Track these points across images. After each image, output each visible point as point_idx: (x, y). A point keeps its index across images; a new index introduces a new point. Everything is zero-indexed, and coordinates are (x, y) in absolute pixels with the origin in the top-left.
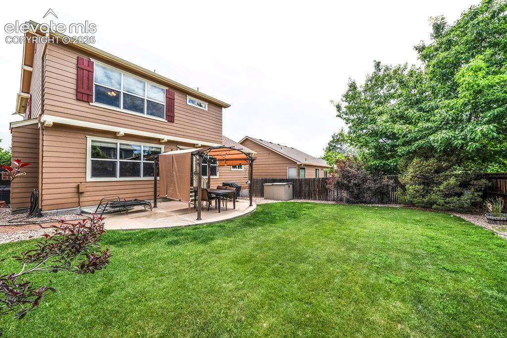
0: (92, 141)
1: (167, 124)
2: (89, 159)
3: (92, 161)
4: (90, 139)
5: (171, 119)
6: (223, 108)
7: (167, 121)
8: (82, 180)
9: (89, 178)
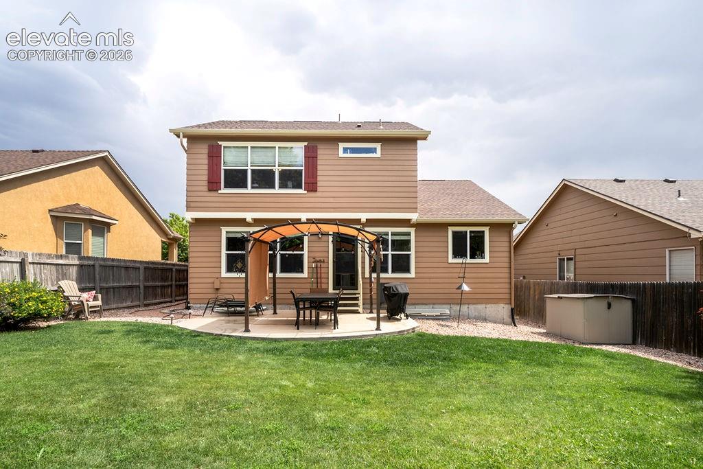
0: (227, 232)
1: (306, 195)
2: (224, 252)
3: (228, 254)
4: (224, 230)
5: (312, 187)
6: (418, 141)
7: (306, 192)
8: (217, 275)
9: (224, 274)
